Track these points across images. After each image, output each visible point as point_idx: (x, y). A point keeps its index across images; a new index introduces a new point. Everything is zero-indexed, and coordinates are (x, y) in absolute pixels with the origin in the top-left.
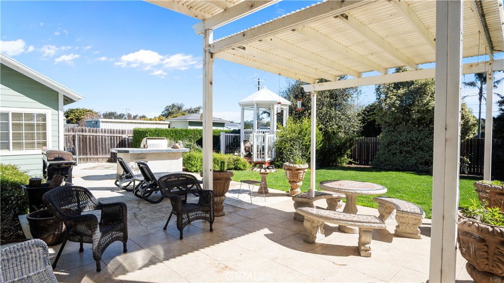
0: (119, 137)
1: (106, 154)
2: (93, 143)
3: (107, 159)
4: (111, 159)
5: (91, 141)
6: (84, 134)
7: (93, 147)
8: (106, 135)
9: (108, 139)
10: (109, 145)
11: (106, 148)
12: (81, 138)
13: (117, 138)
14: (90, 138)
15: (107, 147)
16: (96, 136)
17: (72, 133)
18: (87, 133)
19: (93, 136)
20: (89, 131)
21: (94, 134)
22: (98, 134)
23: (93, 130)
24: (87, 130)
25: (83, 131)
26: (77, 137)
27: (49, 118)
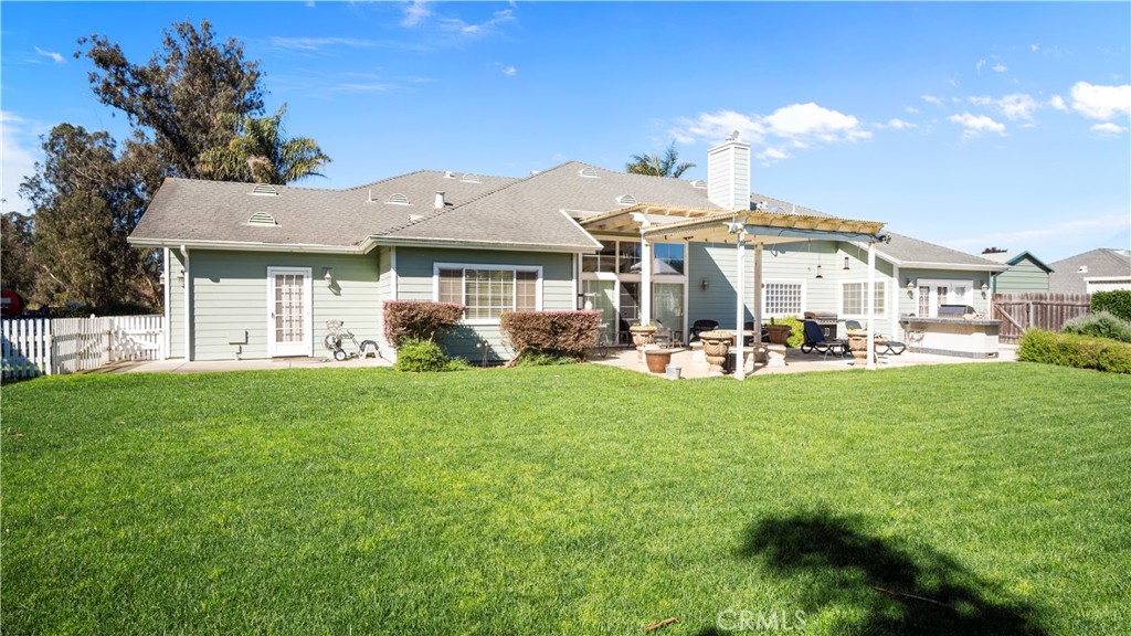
12: (1039, 309)
16: (1062, 306)
17: (1026, 301)
18: (1048, 301)
19: (1057, 305)
20: (1051, 298)
21: (1059, 302)
22: (1065, 302)
23: (1057, 296)
24: (1048, 297)
25: (1041, 298)
26: (1032, 307)
27: (886, 286)
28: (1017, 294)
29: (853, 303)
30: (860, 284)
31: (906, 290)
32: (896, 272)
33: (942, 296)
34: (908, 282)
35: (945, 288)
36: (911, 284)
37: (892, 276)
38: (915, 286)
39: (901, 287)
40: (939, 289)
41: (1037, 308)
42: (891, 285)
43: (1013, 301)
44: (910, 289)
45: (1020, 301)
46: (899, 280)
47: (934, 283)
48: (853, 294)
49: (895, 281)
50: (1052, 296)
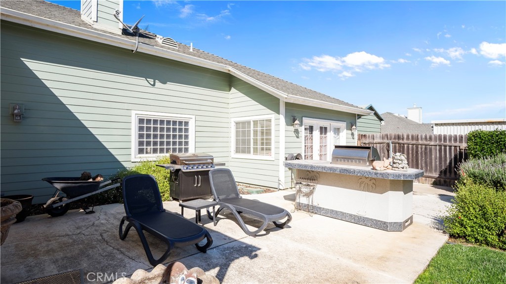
0: (455, 147)
1: (431, 171)
2: (413, 155)
3: (433, 180)
4: (440, 181)
5: (410, 152)
6: (401, 141)
7: (412, 160)
8: (432, 143)
9: (436, 150)
10: (436, 159)
11: (431, 163)
12: (397, 148)
13: (450, 149)
14: (408, 147)
15: (433, 161)
16: (417, 145)
17: (386, 141)
18: (405, 141)
19: (413, 144)
20: (408, 138)
21: (414, 142)
22: (420, 142)
23: (412, 137)
24: (405, 137)
25: (399, 137)
26: (391, 145)
27: (273, 123)
28: (378, 134)
29: (244, 142)
30: (249, 123)
31: (292, 128)
32: (282, 108)
33: (323, 135)
34: (294, 120)
35: (326, 128)
36: (297, 122)
37: (278, 113)
38: (301, 125)
39: (287, 124)
40: (321, 128)
41: (395, 147)
42: (278, 121)
43: (375, 141)
44: (297, 127)
45: (381, 141)
46: (286, 117)
47: (317, 123)
48: (244, 132)
49: (282, 118)
50: (408, 136)
